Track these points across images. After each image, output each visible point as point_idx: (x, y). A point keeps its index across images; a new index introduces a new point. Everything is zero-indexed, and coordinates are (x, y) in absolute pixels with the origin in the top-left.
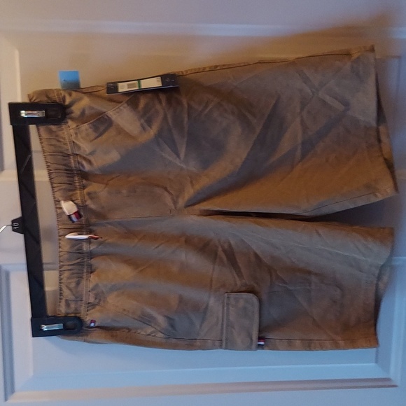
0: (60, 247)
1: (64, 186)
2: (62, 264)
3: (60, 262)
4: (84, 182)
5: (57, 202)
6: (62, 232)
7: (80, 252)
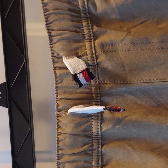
0: (59, 127)
1: (67, 35)
2: (60, 152)
3: (59, 149)
4: (95, 28)
5: (56, 58)
6: (62, 105)
7: (87, 135)
